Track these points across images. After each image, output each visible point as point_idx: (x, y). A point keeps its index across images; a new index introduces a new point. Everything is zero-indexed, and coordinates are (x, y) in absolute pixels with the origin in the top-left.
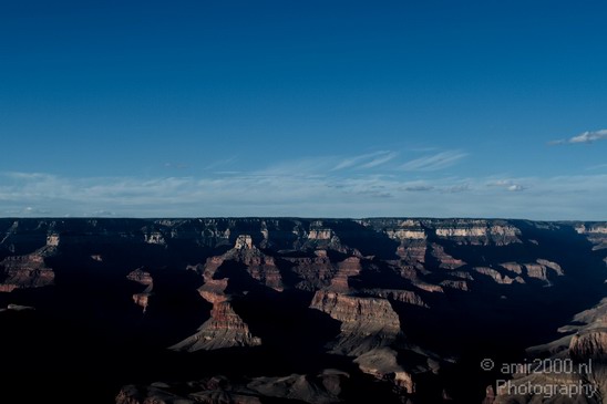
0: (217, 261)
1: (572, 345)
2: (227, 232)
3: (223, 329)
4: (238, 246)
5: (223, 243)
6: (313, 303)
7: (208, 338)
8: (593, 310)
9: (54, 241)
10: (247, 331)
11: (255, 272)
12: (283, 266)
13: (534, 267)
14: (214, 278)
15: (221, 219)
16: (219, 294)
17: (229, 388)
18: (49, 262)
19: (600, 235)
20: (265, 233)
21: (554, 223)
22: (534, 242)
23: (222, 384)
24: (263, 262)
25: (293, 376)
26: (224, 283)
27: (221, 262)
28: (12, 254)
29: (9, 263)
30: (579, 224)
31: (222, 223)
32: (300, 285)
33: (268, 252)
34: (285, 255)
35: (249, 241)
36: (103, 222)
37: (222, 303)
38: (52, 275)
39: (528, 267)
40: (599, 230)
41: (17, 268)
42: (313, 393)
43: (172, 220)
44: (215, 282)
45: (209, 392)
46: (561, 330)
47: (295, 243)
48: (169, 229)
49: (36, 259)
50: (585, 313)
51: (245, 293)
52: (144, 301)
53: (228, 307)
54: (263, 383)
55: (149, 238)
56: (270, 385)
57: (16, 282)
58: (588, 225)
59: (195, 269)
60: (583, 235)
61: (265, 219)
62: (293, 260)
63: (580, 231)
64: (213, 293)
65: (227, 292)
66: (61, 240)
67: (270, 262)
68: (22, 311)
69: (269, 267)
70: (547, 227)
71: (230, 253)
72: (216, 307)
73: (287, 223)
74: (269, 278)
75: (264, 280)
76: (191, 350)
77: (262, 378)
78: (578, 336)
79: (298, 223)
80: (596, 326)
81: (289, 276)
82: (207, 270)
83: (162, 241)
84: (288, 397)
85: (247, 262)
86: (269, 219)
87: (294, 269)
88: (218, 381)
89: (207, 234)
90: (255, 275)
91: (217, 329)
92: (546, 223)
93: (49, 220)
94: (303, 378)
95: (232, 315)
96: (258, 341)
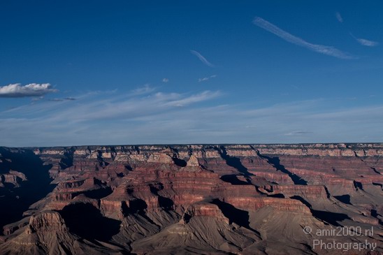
1: (31, 222)
8: (43, 201)
13: (9, 176)
19: (48, 155)
21: (21, 149)
22: (9, 160)
30: (36, 149)
39: (6, 176)
40: (48, 152)
46: (25, 214)
50: (39, 202)
58: (41, 149)
60: (38, 156)
63: (37, 153)
70: (17, 151)
78: (34, 216)
80: (45, 209)
92: (16, 149)
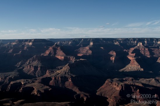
0: (132, 49)
2: (136, 42)
3: (133, 66)
4: (138, 45)
5: (134, 44)
6: (158, 60)
7: (129, 68)
9: (92, 44)
10: (140, 67)
11: (143, 52)
12: (150, 51)
14: (132, 53)
15: (134, 38)
16: (133, 57)
17: (134, 81)
18: (90, 49)
20: (146, 42)
23: (132, 80)
24: (145, 49)
25: (151, 79)
26: (134, 54)
27: (134, 49)
28: (81, 47)
29: (81, 49)
31: (134, 39)
32: (155, 56)
33: (146, 47)
34: (151, 48)
35: (141, 44)
36: (104, 39)
37: (133, 60)
38: (91, 52)
41: (83, 50)
42: (156, 83)
43: (121, 38)
44: (132, 54)
45: (129, 81)
47: (154, 45)
48: (121, 41)
49: (87, 48)
51: (140, 57)
52: (114, 59)
53: (135, 61)
54: (143, 80)
55: (115, 43)
56: (145, 81)
57: (83, 54)
59: (127, 51)
61: (146, 38)
62: (153, 49)
64: (131, 57)
65: (135, 57)
66: (93, 43)
67: (147, 49)
68: (83, 60)
69: (146, 51)
71: (136, 47)
72: (132, 61)
73: (152, 39)
74: (146, 54)
75: (145, 54)
76: (125, 71)
77: (143, 79)
79: (155, 39)
81: (152, 53)
82: (130, 51)
83: (119, 44)
84: (149, 84)
85: (140, 49)
86: (147, 38)
87: (153, 51)
88: (131, 79)
89: (130, 42)
90: (143, 53)
91: (132, 66)
93: (91, 39)
94: (154, 79)
95: (136, 63)
96: (142, 69)
